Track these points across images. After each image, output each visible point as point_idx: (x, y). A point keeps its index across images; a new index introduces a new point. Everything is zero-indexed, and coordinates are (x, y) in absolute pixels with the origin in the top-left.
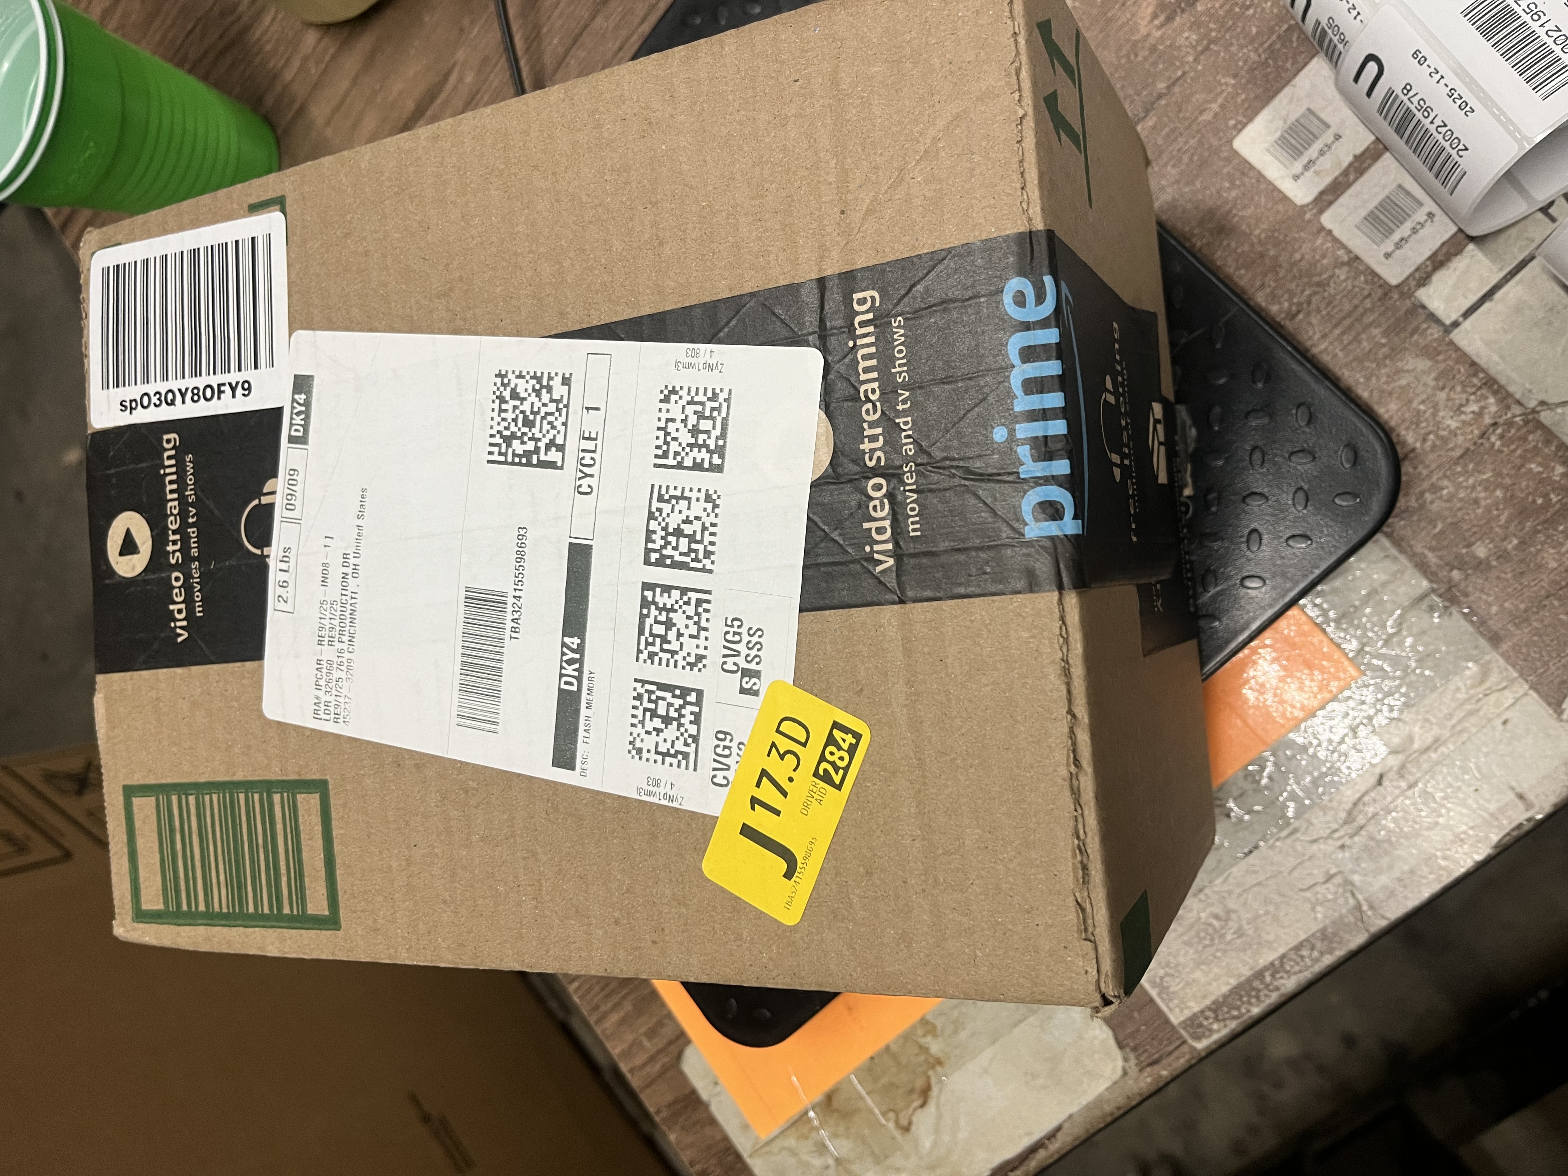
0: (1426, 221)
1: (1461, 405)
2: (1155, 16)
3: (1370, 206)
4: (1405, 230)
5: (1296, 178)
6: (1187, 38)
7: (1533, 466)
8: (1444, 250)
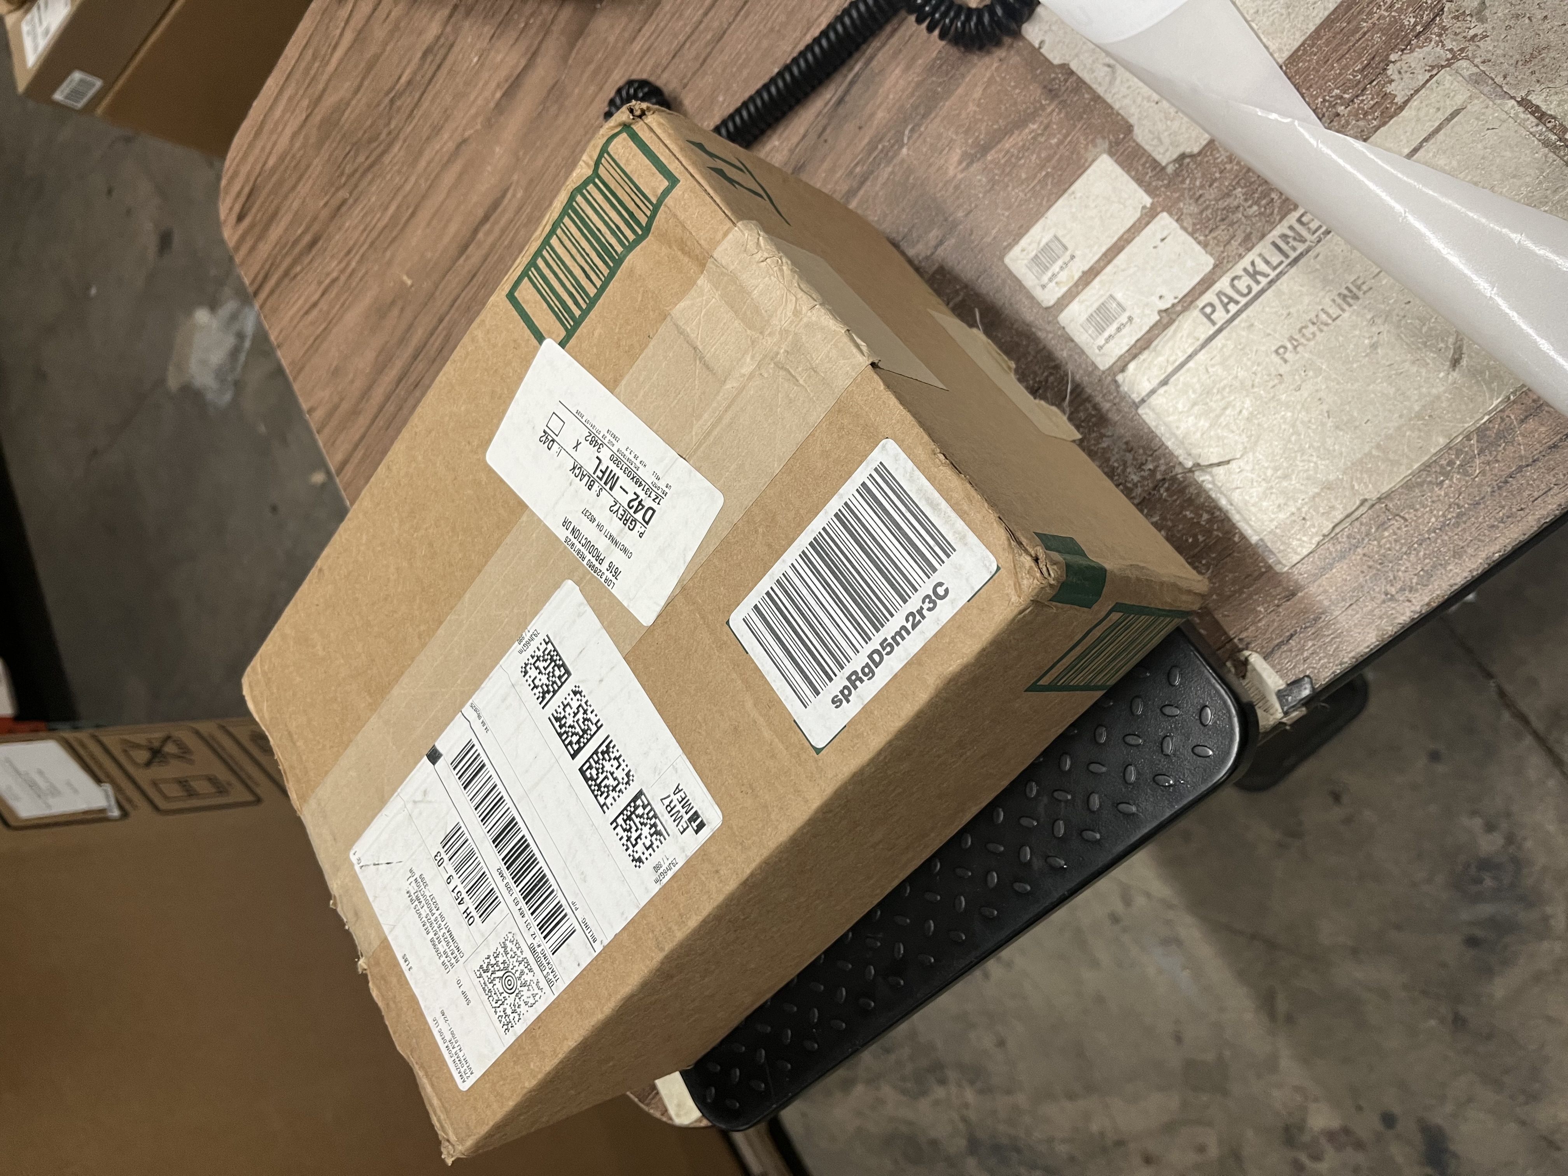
0: (1127, 323)
1: (1142, 464)
2: (960, 162)
3: (1091, 310)
4: (1111, 329)
5: (1044, 287)
6: (980, 181)
7: (1188, 513)
8: (1138, 345)
